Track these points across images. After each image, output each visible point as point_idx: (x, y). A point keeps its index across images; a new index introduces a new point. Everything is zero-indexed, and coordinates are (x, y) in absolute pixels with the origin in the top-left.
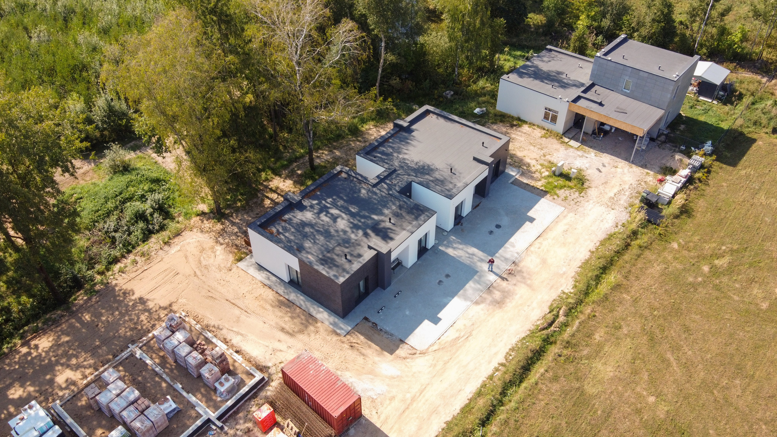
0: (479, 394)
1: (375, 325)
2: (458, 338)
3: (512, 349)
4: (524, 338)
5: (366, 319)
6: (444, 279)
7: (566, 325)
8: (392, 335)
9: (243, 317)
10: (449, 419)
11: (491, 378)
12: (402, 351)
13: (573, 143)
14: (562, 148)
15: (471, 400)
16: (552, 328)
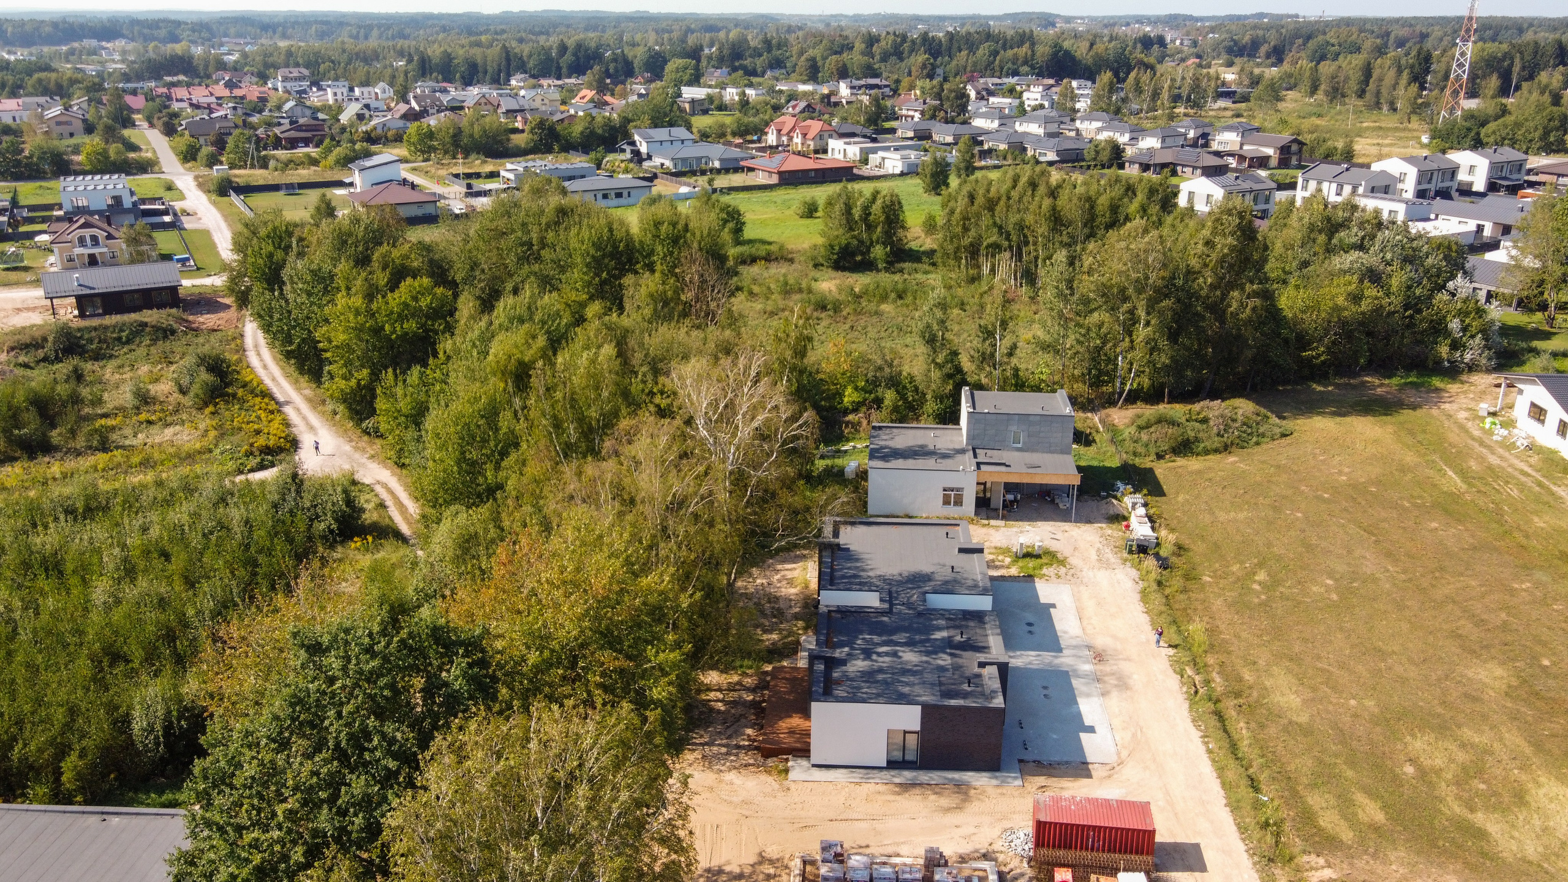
0: (1220, 771)
1: (1038, 763)
2: (1134, 735)
3: (1194, 721)
4: (1190, 707)
5: (1021, 761)
6: (1045, 692)
7: (1207, 682)
8: (1067, 763)
9: (878, 825)
10: (1224, 801)
11: (1210, 751)
12: (1097, 771)
13: (993, 522)
14: (992, 531)
15: (1219, 777)
16: (1201, 691)
